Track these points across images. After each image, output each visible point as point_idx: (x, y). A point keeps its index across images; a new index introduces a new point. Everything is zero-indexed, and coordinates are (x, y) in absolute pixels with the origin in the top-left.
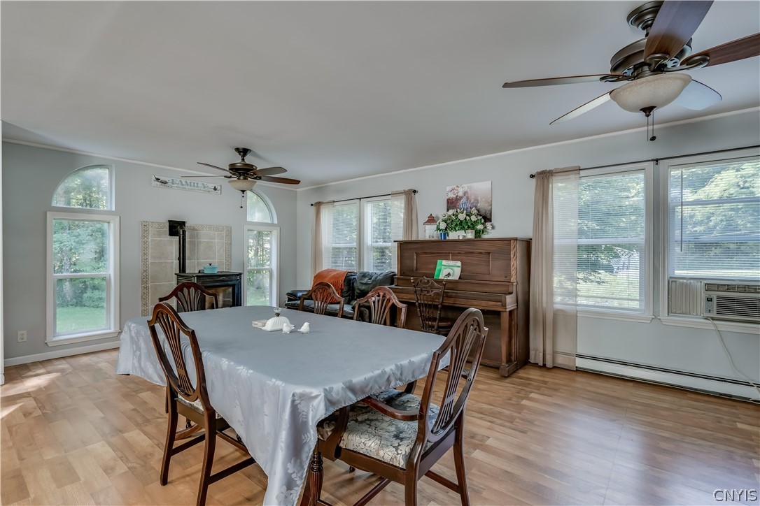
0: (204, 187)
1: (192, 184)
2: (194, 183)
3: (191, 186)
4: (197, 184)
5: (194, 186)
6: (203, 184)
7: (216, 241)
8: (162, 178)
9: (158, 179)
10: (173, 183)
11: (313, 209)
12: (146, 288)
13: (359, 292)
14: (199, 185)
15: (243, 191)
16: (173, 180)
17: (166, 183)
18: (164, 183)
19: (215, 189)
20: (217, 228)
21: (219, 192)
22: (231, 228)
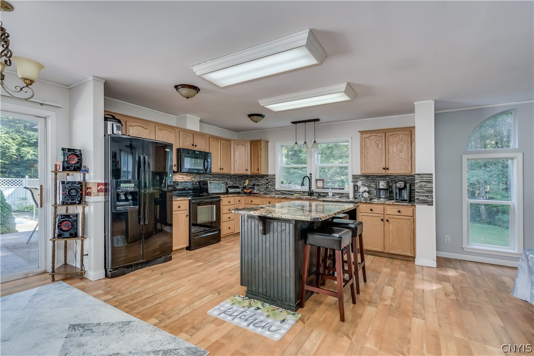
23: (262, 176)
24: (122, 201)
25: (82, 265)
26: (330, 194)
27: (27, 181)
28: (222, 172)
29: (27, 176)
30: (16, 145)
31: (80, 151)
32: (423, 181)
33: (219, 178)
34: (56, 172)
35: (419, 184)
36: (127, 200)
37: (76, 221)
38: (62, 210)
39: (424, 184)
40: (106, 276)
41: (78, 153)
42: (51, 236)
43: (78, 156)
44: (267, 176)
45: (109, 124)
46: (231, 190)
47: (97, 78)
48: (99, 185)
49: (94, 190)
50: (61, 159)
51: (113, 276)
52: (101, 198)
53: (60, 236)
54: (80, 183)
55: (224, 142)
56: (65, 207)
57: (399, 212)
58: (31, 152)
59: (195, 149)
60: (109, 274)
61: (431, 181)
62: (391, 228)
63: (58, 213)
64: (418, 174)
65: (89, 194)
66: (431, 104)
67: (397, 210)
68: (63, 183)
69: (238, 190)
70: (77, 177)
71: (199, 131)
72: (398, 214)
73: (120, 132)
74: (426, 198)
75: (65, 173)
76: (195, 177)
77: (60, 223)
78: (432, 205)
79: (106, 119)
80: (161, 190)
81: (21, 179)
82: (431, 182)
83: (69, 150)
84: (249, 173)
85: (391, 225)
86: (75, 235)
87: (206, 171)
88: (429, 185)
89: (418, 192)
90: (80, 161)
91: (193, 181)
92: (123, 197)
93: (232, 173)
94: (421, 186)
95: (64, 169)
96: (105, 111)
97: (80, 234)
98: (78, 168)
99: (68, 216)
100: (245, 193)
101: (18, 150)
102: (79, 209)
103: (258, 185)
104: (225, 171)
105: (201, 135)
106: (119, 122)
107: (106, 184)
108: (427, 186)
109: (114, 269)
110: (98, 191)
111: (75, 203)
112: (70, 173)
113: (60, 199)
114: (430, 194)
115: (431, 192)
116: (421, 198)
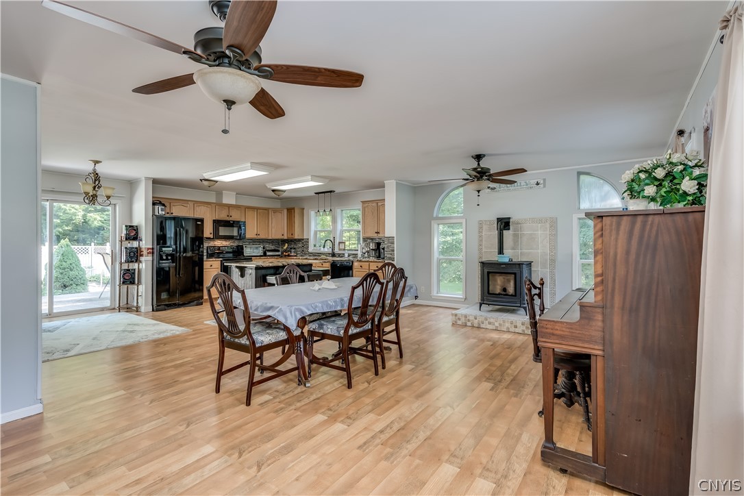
0: (527, 185)
3: (514, 186)
4: (520, 183)
5: (517, 186)
6: (525, 183)
7: (539, 232)
10: (500, 188)
14: (522, 184)
18: (493, 189)
19: (538, 184)
20: (540, 221)
21: (542, 186)
22: (557, 218)
23: (299, 240)
24: (164, 260)
25: (137, 302)
26: (346, 255)
27: (93, 249)
28: (258, 237)
29: (93, 244)
30: (83, 210)
31: (137, 226)
32: (389, 242)
33: (260, 242)
34: (121, 241)
35: (387, 245)
36: (167, 259)
37: (134, 273)
38: (125, 266)
39: (390, 244)
40: (153, 310)
41: (135, 228)
42: (118, 283)
43: (135, 230)
44: (303, 240)
45: (156, 207)
46: (268, 253)
47: (147, 179)
48: (148, 249)
49: (145, 252)
50: (124, 232)
51: (157, 311)
52: (150, 258)
53: (123, 283)
54: (136, 248)
55: (261, 211)
56: (127, 264)
58: (99, 218)
59: (231, 219)
60: (155, 308)
63: (123, 268)
64: (387, 237)
65: (142, 255)
66: (393, 182)
67: (376, 266)
68: (126, 248)
69: (277, 253)
70: (135, 244)
71: (234, 203)
73: (164, 213)
74: (391, 256)
75: (127, 242)
76: (234, 242)
77: (124, 274)
78: (394, 261)
79: (154, 204)
80: (199, 255)
81: (87, 247)
82: (393, 243)
83: (130, 226)
84: (286, 238)
86: (133, 283)
87: (241, 237)
88: (392, 245)
89: (386, 251)
90: (137, 233)
91: (232, 246)
92: (164, 258)
93: (270, 238)
94: (388, 247)
95: (126, 239)
96: (153, 197)
97: (136, 282)
98: (136, 238)
99: (129, 270)
100: (285, 256)
101: (84, 216)
102: (135, 266)
103: (295, 249)
104: (262, 236)
105: (237, 207)
106: (164, 205)
107: (153, 249)
108: (391, 247)
109: (158, 306)
110: (148, 253)
111: (133, 262)
112: (131, 242)
113: (124, 259)
114: (393, 253)
115: (393, 251)
116: (388, 256)
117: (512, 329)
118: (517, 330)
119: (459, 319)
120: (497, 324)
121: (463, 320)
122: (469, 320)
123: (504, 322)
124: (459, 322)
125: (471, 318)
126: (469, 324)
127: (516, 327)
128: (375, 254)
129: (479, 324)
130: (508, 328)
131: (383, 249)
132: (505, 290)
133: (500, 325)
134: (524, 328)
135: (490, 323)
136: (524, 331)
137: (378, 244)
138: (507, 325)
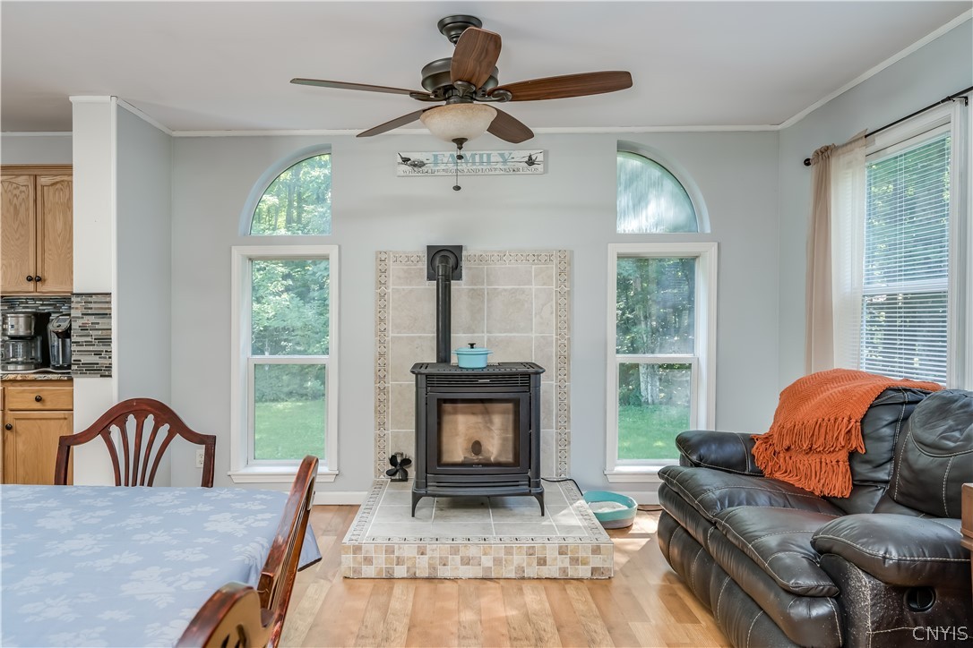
0: (505, 162)
1: (477, 159)
2: (481, 156)
3: (474, 163)
4: (489, 156)
5: (482, 163)
6: (502, 155)
7: (534, 287)
8: (414, 157)
9: (406, 160)
10: (436, 163)
11: (810, 173)
12: (383, 390)
13: (906, 473)
14: (492, 159)
15: (460, 142)
16: (436, 156)
17: (421, 164)
18: (418, 165)
19: (531, 162)
20: (537, 257)
21: (540, 168)
22: (572, 252)
32: (90, 312)
35: (80, 322)
39: (92, 319)
57: (38, 399)
61: (107, 311)
62: (21, 447)
64: (78, 295)
66: (108, 107)
67: (34, 396)
72: (38, 405)
74: (95, 359)
78: (110, 376)
82: (107, 315)
85: (20, 441)
88: (102, 322)
89: (77, 343)
94: (83, 328)
108: (97, 327)
114: (104, 348)
115: (106, 341)
116: (85, 359)
117: (532, 571)
118: (545, 572)
119: (368, 560)
120: (487, 561)
121: (380, 562)
122: (399, 561)
123: (509, 551)
124: (369, 571)
125: (409, 551)
126: (400, 571)
127: (542, 562)
128: (27, 352)
129: (433, 567)
130: (521, 569)
131: (66, 334)
132: (476, 447)
133: (497, 561)
134: (567, 563)
135: (466, 561)
136: (564, 570)
137: (40, 322)
138: (518, 559)
